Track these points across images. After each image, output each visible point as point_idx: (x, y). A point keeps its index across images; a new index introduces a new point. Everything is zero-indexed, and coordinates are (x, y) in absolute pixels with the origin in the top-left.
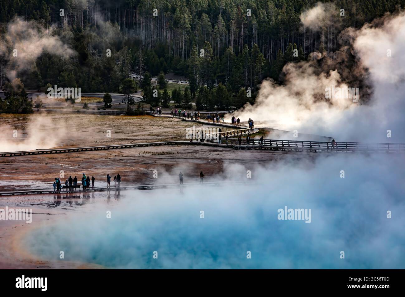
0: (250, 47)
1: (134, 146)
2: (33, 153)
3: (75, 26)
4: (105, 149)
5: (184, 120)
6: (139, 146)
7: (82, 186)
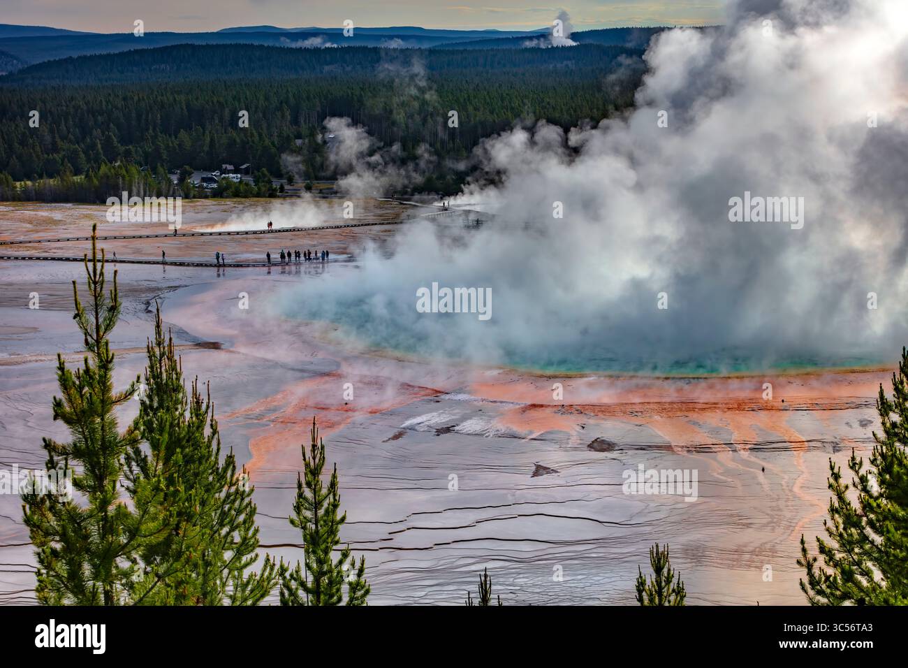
0: (454, 144)
1: (362, 225)
2: (279, 231)
3: (310, 125)
4: (338, 227)
5: (401, 204)
6: (366, 225)
7: (321, 258)
